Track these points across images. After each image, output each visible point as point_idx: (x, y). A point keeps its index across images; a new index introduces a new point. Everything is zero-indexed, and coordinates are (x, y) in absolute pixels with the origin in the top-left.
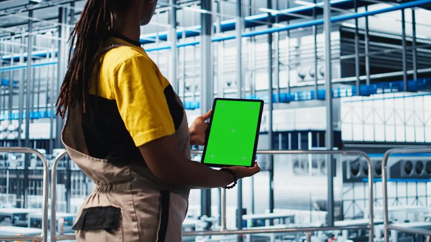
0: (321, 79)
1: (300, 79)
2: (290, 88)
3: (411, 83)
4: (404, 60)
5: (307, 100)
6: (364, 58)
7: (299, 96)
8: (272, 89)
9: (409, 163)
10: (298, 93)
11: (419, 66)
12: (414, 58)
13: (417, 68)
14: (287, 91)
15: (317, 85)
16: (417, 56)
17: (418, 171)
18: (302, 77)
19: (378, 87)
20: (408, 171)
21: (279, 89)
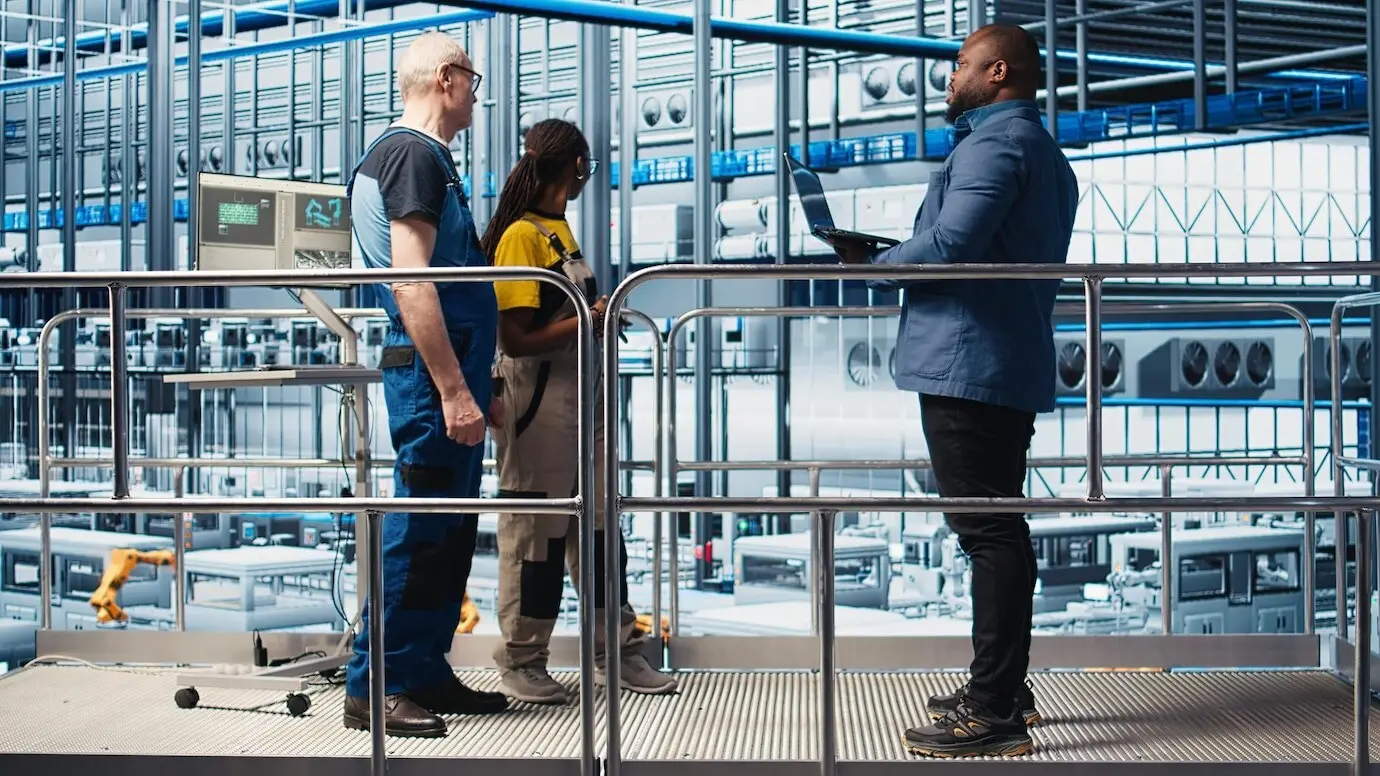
0: (936, 99)
1: (869, 99)
2: (838, 125)
3: (1217, 105)
4: (1197, 34)
5: (892, 161)
6: (1072, 28)
7: (866, 151)
8: (788, 130)
9: (1198, 350)
10: (866, 142)
11: (1243, 51)
12: (1228, 25)
13: (1237, 58)
14: (829, 136)
15: (925, 115)
16: (1237, 19)
17: (1225, 375)
18: (877, 93)
19: (1112, 120)
20: (1193, 376)
21: (808, 128)
